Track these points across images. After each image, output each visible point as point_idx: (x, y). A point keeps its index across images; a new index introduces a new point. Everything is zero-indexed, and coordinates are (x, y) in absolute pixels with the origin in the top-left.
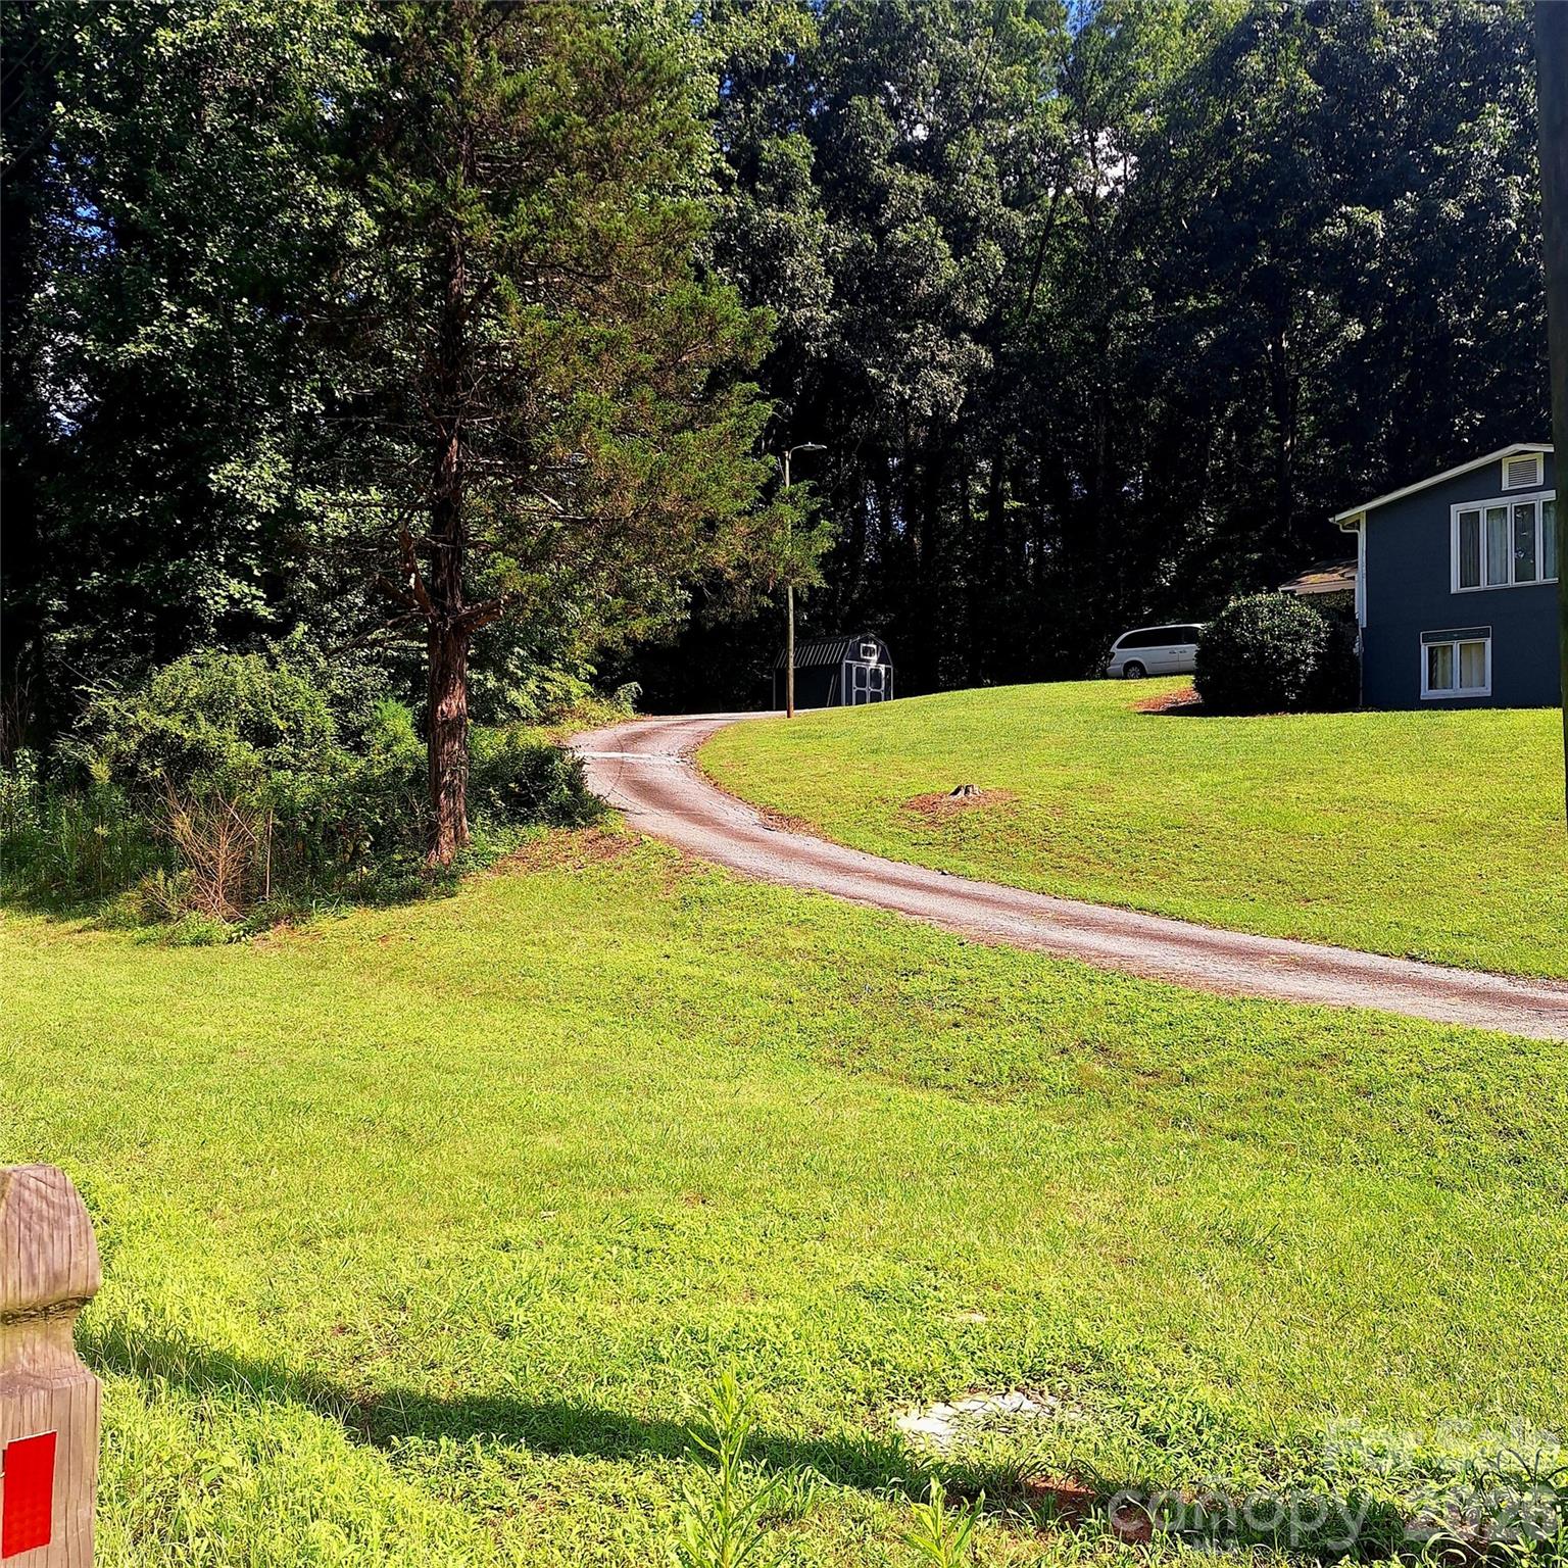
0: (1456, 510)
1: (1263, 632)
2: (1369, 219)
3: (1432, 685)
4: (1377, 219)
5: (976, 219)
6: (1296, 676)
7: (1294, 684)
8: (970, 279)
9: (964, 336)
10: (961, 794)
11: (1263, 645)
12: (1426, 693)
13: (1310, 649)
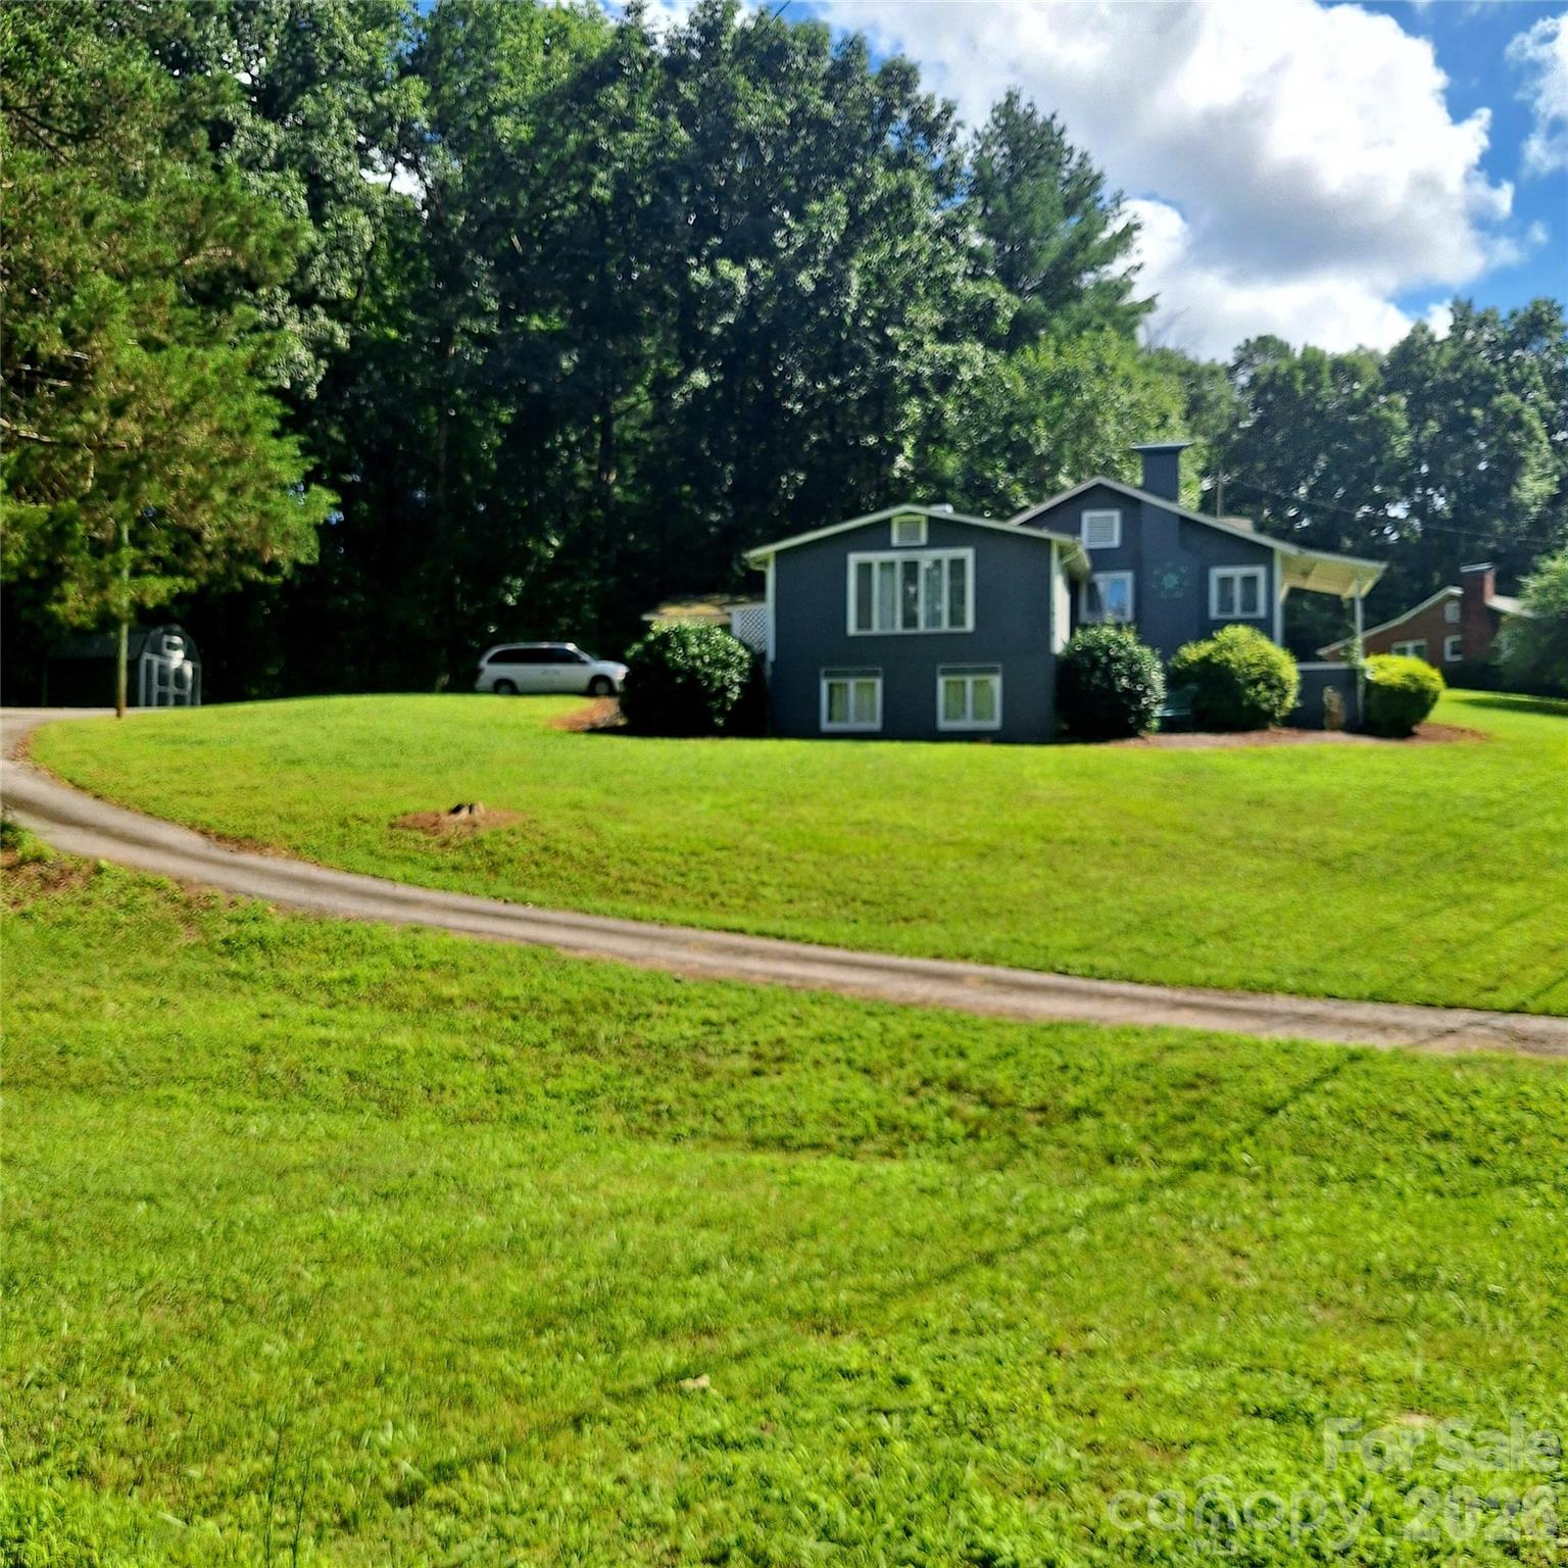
0: (854, 559)
1: (694, 658)
2: (733, 274)
3: (830, 718)
4: (739, 275)
5: (331, 184)
6: (723, 705)
7: (722, 712)
8: (333, 247)
9: (316, 308)
10: (464, 813)
11: (694, 670)
12: (825, 726)
13: (737, 678)
